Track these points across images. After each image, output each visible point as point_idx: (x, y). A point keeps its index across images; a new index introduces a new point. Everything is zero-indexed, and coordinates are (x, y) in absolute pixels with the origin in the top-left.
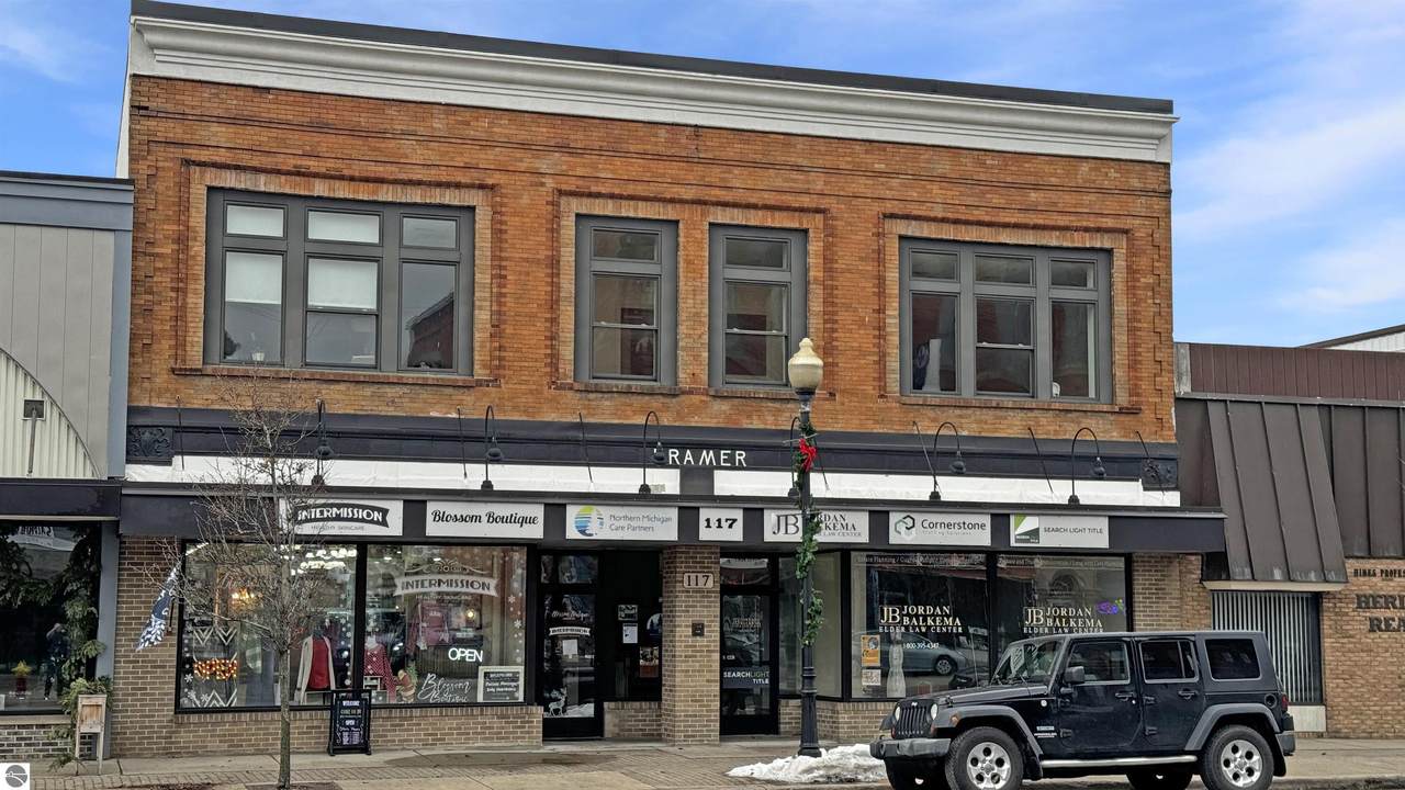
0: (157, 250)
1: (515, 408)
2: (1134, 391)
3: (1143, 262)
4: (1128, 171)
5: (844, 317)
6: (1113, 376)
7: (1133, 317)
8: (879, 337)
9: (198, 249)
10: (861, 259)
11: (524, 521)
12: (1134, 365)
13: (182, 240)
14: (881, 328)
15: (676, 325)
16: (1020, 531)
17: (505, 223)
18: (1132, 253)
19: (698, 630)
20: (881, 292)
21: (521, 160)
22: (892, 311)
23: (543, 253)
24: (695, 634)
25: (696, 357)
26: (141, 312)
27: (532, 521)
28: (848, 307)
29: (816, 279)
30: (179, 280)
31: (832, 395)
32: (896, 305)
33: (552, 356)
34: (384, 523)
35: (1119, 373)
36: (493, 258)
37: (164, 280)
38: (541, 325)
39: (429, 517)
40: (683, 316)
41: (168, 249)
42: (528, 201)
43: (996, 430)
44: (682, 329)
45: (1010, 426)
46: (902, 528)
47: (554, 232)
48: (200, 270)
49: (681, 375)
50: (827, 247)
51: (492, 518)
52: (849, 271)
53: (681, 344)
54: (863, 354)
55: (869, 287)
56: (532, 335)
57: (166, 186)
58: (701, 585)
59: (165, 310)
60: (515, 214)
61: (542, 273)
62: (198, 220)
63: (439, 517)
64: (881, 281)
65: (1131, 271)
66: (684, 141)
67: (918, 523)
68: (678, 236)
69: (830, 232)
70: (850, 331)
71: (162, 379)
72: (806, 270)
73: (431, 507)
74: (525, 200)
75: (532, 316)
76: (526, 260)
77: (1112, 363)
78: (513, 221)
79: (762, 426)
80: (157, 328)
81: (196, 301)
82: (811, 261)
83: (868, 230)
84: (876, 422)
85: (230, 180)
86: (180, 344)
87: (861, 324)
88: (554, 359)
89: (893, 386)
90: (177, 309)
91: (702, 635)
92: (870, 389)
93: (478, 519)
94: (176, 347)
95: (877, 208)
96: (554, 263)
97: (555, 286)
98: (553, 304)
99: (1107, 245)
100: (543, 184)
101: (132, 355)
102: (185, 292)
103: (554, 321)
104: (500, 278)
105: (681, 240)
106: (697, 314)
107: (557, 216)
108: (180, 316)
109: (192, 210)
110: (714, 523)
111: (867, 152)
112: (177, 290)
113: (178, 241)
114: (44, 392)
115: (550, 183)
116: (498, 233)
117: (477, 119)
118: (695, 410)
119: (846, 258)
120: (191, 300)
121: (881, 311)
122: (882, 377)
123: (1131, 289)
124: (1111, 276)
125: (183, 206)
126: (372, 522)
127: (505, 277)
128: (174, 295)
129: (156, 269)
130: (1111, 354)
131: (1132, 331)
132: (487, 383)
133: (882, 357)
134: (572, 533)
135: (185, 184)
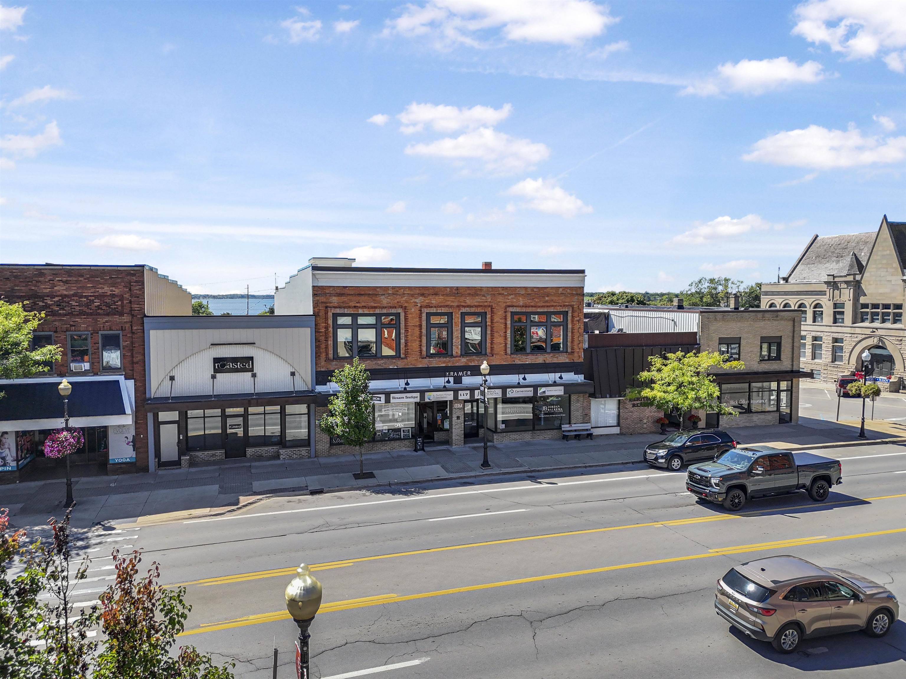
0: (321, 331)
1: (411, 364)
2: (573, 348)
3: (576, 314)
4: (573, 290)
5: (496, 335)
6: (567, 345)
7: (573, 329)
8: (505, 339)
9: (331, 329)
10: (501, 319)
11: (414, 397)
12: (572, 342)
13: (327, 328)
14: (506, 337)
15: (452, 339)
16: (540, 391)
17: (408, 316)
18: (573, 312)
19: (458, 418)
20: (506, 328)
21: (412, 300)
22: (509, 332)
23: (418, 324)
24: (457, 419)
25: (457, 348)
26: (318, 347)
27: (417, 397)
28: (497, 332)
29: (489, 325)
30: (326, 338)
31: (493, 355)
32: (510, 330)
33: (420, 350)
34: (380, 400)
35: (569, 344)
36: (405, 326)
37: (322, 338)
38: (418, 343)
39: (391, 398)
40: (454, 337)
41: (323, 330)
42: (414, 310)
43: (536, 361)
44: (454, 341)
45: (540, 360)
46: (510, 393)
47: (420, 318)
48: (331, 335)
49: (453, 353)
50: (492, 316)
51: (407, 397)
52: (497, 322)
53: (454, 344)
54: (501, 344)
55: (503, 326)
56: (415, 345)
57: (322, 313)
58: (459, 407)
59: (323, 346)
60: (410, 314)
61: (417, 329)
62: (330, 322)
63: (394, 398)
64: (506, 324)
65: (573, 317)
66: (454, 291)
67: (514, 391)
68: (452, 316)
69: (492, 312)
70: (498, 338)
71: (323, 363)
72: (486, 322)
73: (392, 395)
74: (413, 310)
75: (415, 340)
76: (414, 326)
77: (567, 341)
78: (410, 316)
79: (474, 364)
80: (321, 350)
81: (330, 343)
82: (487, 320)
83: (502, 311)
84: (504, 361)
85: (338, 311)
86: (327, 354)
87: (500, 336)
88: (421, 351)
89: (509, 351)
90: (326, 345)
91: (459, 419)
92: (502, 353)
93: (403, 398)
94: (326, 355)
95: (504, 305)
96: (420, 326)
97: (421, 332)
98: (420, 337)
99: (566, 310)
100: (417, 306)
101: (316, 358)
102: (328, 341)
103: (421, 341)
104: (406, 331)
105: (453, 317)
106: (458, 337)
107: (421, 314)
108: (327, 347)
109: (329, 320)
110: (462, 395)
111: (502, 290)
112: (326, 340)
113: (325, 328)
114: (295, 369)
115: (419, 305)
116: (406, 319)
117: (400, 290)
118: (457, 362)
119: (496, 319)
120: (329, 343)
121: (506, 332)
122: (506, 350)
123: (572, 321)
124: (567, 318)
125: (326, 319)
126: (377, 400)
127: (408, 331)
128: (325, 342)
129: (320, 336)
130: (567, 339)
131: (572, 333)
132: (404, 358)
133: (506, 344)
134: (427, 400)
135: (326, 313)
